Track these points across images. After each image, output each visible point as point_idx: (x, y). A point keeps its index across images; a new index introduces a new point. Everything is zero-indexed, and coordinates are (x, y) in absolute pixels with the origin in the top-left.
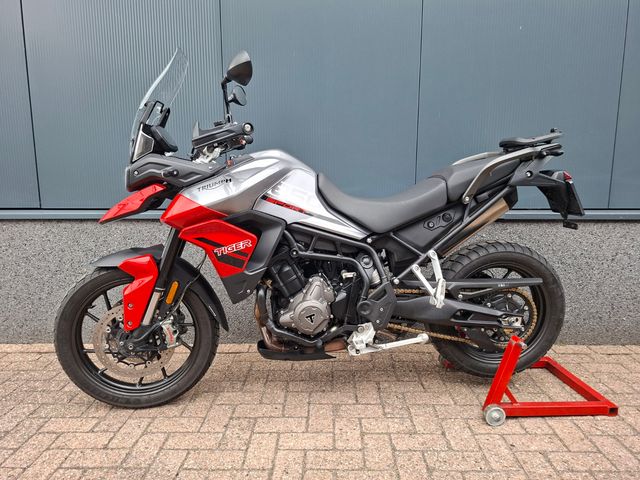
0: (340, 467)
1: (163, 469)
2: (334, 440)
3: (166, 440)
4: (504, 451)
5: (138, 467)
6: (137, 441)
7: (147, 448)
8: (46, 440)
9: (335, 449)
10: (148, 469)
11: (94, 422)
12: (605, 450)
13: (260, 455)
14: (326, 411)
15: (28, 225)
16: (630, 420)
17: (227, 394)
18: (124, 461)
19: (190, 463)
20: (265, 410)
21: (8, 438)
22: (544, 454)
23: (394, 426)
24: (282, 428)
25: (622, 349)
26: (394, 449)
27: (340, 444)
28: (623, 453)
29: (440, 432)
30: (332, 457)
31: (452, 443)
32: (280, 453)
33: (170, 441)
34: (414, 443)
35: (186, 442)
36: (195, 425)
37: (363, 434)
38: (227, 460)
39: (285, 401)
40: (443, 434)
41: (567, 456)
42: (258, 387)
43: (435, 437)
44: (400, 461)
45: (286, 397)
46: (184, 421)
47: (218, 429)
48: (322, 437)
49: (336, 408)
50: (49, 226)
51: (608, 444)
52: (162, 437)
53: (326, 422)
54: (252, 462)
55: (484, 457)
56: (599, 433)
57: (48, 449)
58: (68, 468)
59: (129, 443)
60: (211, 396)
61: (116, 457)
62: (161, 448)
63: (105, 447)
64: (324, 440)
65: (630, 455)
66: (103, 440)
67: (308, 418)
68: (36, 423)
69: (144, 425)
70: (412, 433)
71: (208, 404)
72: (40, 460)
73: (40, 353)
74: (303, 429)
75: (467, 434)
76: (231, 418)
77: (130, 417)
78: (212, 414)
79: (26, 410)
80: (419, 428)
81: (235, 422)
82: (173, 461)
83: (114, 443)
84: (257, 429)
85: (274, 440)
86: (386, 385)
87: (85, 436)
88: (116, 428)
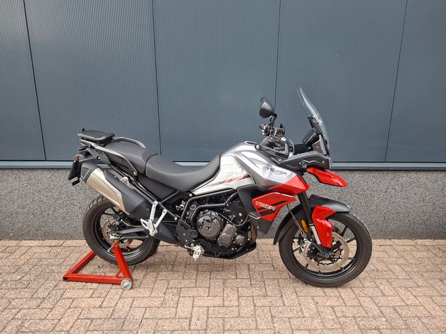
0: (227, 316)
1: (133, 319)
2: (224, 301)
3: (133, 302)
4: (312, 306)
5: (120, 318)
6: (117, 303)
7: (123, 306)
8: (67, 303)
9: (224, 306)
10: (125, 319)
11: (91, 291)
12: (365, 304)
13: (183, 310)
14: (220, 283)
15: (39, 172)
16: (382, 287)
17: (164, 273)
18: (112, 314)
19: (147, 315)
20: (186, 283)
21: (46, 302)
22: (332, 307)
23: (256, 292)
24: (195, 294)
25: (388, 242)
26: (255, 306)
27: (226, 303)
28: (373, 306)
29: (280, 295)
30: (223, 310)
31: (286, 301)
32: (195, 309)
33: (135, 303)
34: (265, 302)
35: (144, 303)
36: (148, 293)
37: (239, 297)
38: (167, 313)
39: (197, 277)
40: (282, 296)
41: (344, 309)
42: (182, 268)
43: (277, 298)
44: (257, 312)
45: (197, 275)
46: (141, 290)
47: (160, 295)
48: (217, 299)
49: (225, 281)
50: (52, 172)
51: (367, 302)
52: (131, 300)
53: (219, 290)
54: (181, 314)
55: (301, 310)
56: (363, 295)
57: (69, 308)
58: (83, 319)
59: (113, 304)
60: (155, 274)
61: (108, 312)
62: (131, 307)
63: (100, 307)
64: (218, 301)
65: (377, 308)
66: (98, 302)
67: (209, 288)
68: (59, 293)
69: (120, 292)
70: (265, 296)
71: (154, 279)
72: (66, 315)
73: (50, 247)
74: (207, 295)
75: (294, 296)
76: (167, 288)
77: (111, 288)
78: (156, 286)
79: (51, 284)
80: (269, 293)
81: (170, 291)
82: (138, 314)
83: (105, 304)
84: (182, 295)
85: (191, 302)
86: (253, 266)
87: (88, 300)
88: (104, 295)
